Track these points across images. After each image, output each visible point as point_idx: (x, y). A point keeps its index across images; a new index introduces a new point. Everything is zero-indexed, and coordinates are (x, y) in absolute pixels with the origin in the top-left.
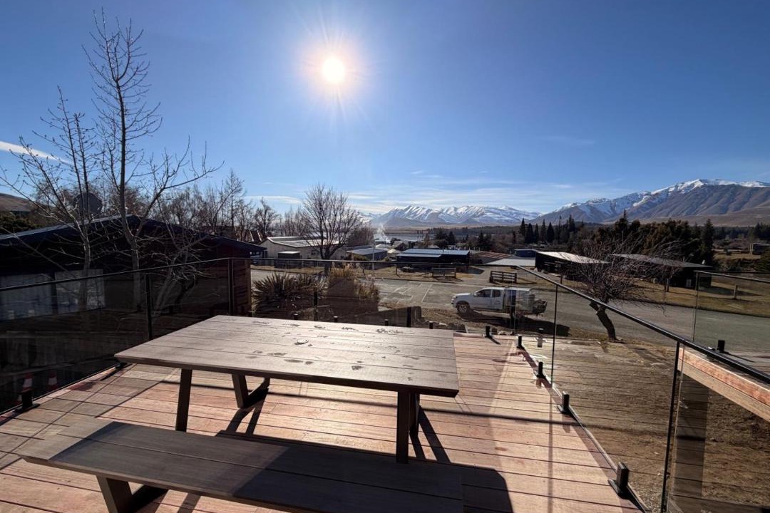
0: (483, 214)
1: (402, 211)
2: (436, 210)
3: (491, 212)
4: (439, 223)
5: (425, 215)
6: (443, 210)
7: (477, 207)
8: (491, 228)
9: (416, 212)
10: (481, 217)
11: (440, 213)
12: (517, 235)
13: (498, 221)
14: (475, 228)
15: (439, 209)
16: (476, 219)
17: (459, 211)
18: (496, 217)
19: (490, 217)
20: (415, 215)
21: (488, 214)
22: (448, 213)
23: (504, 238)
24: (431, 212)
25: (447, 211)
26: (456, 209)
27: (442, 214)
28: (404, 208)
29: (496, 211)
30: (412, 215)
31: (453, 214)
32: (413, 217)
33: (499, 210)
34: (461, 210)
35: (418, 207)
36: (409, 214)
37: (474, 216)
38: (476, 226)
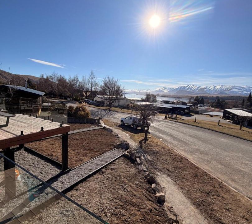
0: (231, 89)
1: (185, 87)
2: (203, 87)
3: (236, 89)
4: (204, 93)
5: (197, 89)
6: (207, 87)
7: (227, 86)
8: (234, 97)
9: (192, 88)
10: (229, 91)
11: (205, 88)
12: (245, 102)
13: (240, 94)
14: (224, 97)
15: (205, 87)
16: (226, 92)
17: (216, 88)
18: (239, 92)
19: (235, 92)
20: (192, 89)
21: (235, 90)
22: (210, 88)
23: (237, 103)
24: (201, 88)
25: (210, 87)
26: (215, 87)
27: (206, 89)
28: (186, 86)
29: (240, 88)
30: (189, 89)
31: (213, 89)
32: (190, 90)
33: (242, 88)
34: (218, 87)
35: (193, 86)
36: (188, 89)
37: (225, 90)
38: (225, 96)
